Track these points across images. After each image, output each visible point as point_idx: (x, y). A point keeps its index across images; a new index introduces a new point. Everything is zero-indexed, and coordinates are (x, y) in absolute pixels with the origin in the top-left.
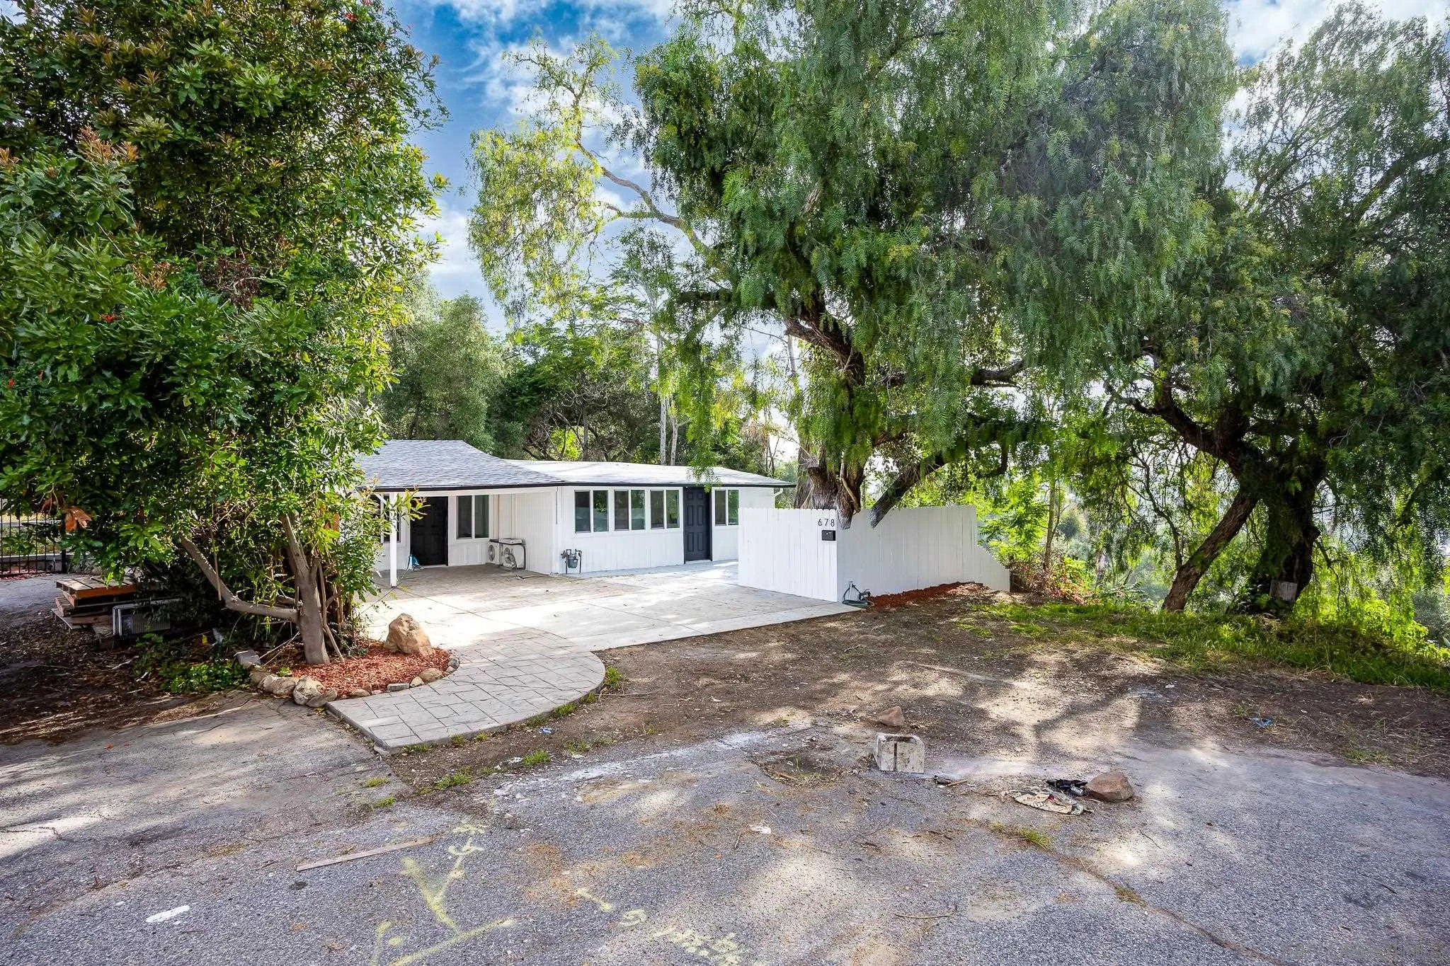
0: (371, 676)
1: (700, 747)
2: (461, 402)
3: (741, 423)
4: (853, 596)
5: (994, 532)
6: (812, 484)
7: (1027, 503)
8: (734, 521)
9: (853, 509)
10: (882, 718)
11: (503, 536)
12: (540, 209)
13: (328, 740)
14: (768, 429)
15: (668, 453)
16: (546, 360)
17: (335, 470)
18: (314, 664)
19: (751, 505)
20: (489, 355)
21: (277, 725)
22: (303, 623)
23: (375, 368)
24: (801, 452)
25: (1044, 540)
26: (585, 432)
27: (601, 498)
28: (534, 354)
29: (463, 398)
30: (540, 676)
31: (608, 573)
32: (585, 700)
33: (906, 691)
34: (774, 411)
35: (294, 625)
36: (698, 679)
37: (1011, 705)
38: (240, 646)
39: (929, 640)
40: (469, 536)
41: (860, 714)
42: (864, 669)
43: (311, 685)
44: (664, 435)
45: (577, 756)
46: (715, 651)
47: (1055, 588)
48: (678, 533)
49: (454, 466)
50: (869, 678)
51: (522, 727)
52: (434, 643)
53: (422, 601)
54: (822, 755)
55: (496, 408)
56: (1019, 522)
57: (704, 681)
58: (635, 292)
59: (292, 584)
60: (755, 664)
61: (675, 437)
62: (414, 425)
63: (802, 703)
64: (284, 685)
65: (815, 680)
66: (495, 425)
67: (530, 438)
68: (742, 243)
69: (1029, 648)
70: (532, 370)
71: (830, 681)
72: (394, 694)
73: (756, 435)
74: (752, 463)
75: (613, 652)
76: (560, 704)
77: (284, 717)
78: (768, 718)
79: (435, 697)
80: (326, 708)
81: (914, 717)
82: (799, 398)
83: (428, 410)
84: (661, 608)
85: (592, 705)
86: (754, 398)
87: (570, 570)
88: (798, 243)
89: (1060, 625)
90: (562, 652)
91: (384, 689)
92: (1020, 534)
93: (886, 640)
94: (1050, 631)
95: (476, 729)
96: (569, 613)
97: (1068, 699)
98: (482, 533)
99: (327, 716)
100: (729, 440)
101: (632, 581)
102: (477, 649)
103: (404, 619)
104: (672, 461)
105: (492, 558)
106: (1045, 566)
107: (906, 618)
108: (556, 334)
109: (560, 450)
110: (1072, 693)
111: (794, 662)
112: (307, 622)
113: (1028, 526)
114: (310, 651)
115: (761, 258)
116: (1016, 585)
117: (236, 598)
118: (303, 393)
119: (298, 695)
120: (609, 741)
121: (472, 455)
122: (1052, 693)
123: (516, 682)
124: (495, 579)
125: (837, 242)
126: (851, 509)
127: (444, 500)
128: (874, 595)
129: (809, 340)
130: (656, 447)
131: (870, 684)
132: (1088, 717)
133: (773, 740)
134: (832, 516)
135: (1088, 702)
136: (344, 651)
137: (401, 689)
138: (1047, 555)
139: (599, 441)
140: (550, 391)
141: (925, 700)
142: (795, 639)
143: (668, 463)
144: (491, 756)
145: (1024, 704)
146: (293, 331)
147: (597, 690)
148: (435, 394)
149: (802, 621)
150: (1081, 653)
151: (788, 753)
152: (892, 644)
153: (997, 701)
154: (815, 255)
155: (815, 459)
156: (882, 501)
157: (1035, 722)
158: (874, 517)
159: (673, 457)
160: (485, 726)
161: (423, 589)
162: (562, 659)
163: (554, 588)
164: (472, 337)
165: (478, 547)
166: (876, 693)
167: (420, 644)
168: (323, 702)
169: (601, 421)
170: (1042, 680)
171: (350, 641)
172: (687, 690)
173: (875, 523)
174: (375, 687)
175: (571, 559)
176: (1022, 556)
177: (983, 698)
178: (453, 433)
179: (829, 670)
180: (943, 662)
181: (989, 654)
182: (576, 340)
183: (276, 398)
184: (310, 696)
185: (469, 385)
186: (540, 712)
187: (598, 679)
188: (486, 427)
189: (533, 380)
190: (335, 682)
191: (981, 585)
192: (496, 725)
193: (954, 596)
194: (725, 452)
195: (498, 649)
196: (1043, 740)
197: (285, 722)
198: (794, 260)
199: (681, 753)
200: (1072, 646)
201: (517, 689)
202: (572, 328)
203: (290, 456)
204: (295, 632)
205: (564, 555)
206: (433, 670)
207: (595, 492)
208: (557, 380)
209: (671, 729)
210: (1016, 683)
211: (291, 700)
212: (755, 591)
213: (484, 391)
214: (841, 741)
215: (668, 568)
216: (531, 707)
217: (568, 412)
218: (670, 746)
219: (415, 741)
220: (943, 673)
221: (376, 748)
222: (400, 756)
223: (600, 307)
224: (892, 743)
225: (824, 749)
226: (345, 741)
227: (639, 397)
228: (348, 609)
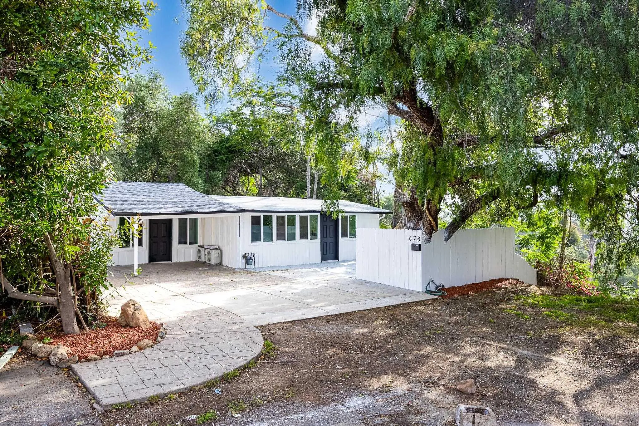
0: (104, 344)
1: (326, 409)
2: (183, 158)
3: (358, 172)
4: (432, 288)
5: (524, 244)
6: (404, 212)
7: (548, 225)
8: (353, 235)
9: (433, 230)
10: (459, 387)
11: (207, 243)
12: (227, 31)
13: (64, 396)
14: (375, 176)
15: (312, 191)
16: (237, 132)
17: (77, 205)
18: (69, 335)
19: (364, 226)
20: (201, 129)
21: (34, 381)
22: (61, 307)
23: (104, 134)
24: (396, 191)
25: (558, 250)
26: (261, 178)
27: (268, 220)
28: (229, 129)
29: (185, 156)
30: (220, 346)
31: (272, 269)
32: (248, 366)
33: (473, 362)
34: (379, 164)
35: (56, 308)
36: (327, 349)
37: (553, 377)
38: (23, 320)
39: (486, 321)
40: (186, 243)
41: (444, 382)
42: (443, 343)
43: (63, 351)
44: (309, 180)
45: (237, 415)
46: (340, 326)
47: (568, 283)
48: (317, 243)
49: (176, 199)
50: (447, 351)
51: (200, 389)
52: (151, 318)
53: (153, 286)
54: (417, 418)
55: (206, 162)
56: (542, 237)
57: (331, 351)
58: (291, 89)
59: (54, 281)
60: (366, 338)
61: (316, 180)
62: (155, 173)
63: (400, 371)
64: (45, 350)
65: (409, 351)
66: (205, 173)
67: (226, 181)
68: (360, 47)
69: (560, 330)
70: (228, 139)
71: (420, 353)
72: (117, 359)
73: (367, 180)
74: (365, 198)
75: (270, 327)
76: (230, 369)
77: (40, 375)
78: (376, 383)
79: (145, 362)
80: (70, 368)
81: (483, 385)
82: (396, 156)
83: (163, 163)
84: (305, 294)
85: (252, 370)
86: (367, 156)
87: (248, 266)
88: (401, 43)
89: (580, 311)
90: (237, 327)
91: (111, 354)
92: (542, 245)
93: (457, 321)
94: (572, 316)
95: (167, 390)
96: (244, 297)
97: (595, 373)
98: (194, 241)
99: (69, 376)
100: (351, 183)
101: (287, 274)
102: (179, 324)
103: (131, 303)
104: (314, 196)
105: (200, 257)
106: (561, 267)
107: (469, 305)
108: (243, 117)
109: (245, 188)
110: (597, 368)
111: (394, 337)
112: (64, 306)
113: (547, 240)
114: (66, 325)
115: (373, 56)
116: (542, 281)
117: (15, 290)
118: (46, 151)
119: (52, 358)
120: (260, 402)
121: (188, 192)
122: (584, 367)
123: (203, 351)
124: (200, 272)
125: (430, 42)
126: (431, 230)
127: (170, 221)
128: (446, 287)
129: (403, 117)
130: (304, 188)
131: (448, 356)
132: (613, 388)
133: (379, 403)
134: (418, 234)
135: (610, 375)
136: (90, 325)
137: (123, 355)
138: (561, 261)
139: (269, 182)
140: (238, 152)
141: (489, 371)
142: (393, 318)
143: (311, 198)
144: (175, 413)
145: (562, 375)
146: (22, 104)
147: (257, 358)
148: (168, 154)
149: (398, 305)
150: (600, 335)
151: (391, 416)
152: (461, 324)
153: (542, 373)
154: (413, 51)
155: (407, 195)
156: (452, 224)
157: (574, 392)
158: (446, 235)
159: (315, 193)
160: (174, 388)
161: (154, 278)
162: (236, 332)
163: (237, 278)
164: (190, 118)
165: (191, 250)
166: (453, 364)
167: (141, 320)
168: (68, 364)
169: (271, 171)
170: (572, 356)
171: (95, 318)
172: (319, 359)
173: (447, 239)
174: (106, 353)
175: (248, 259)
176: (544, 260)
177: (531, 370)
178: (178, 178)
179: (418, 344)
180: (500, 341)
181: (531, 334)
182: (255, 120)
183: (28, 154)
184: (60, 359)
185: (189, 148)
186: (215, 376)
187: (258, 349)
188: (199, 175)
189: (228, 145)
190: (81, 348)
191: (518, 280)
192: (182, 386)
193: (500, 288)
194: (347, 190)
195: (194, 323)
196: (583, 408)
197: (39, 380)
198: (397, 56)
199: (312, 414)
200: (591, 329)
201: (202, 356)
202: (253, 113)
203: (41, 195)
204: (56, 313)
205: (244, 256)
206: (146, 341)
207: (264, 216)
208: (243, 145)
209: (306, 392)
210: (554, 359)
211: (47, 362)
212: (367, 282)
213: (198, 152)
214: (431, 406)
215: (310, 265)
216: (210, 372)
217: (250, 165)
218: (304, 408)
219: (122, 399)
220: (499, 349)
221: (95, 405)
222: (110, 412)
223: (270, 99)
224: (471, 414)
225: (418, 413)
226: (75, 397)
227: (294, 156)
228: (94, 296)
